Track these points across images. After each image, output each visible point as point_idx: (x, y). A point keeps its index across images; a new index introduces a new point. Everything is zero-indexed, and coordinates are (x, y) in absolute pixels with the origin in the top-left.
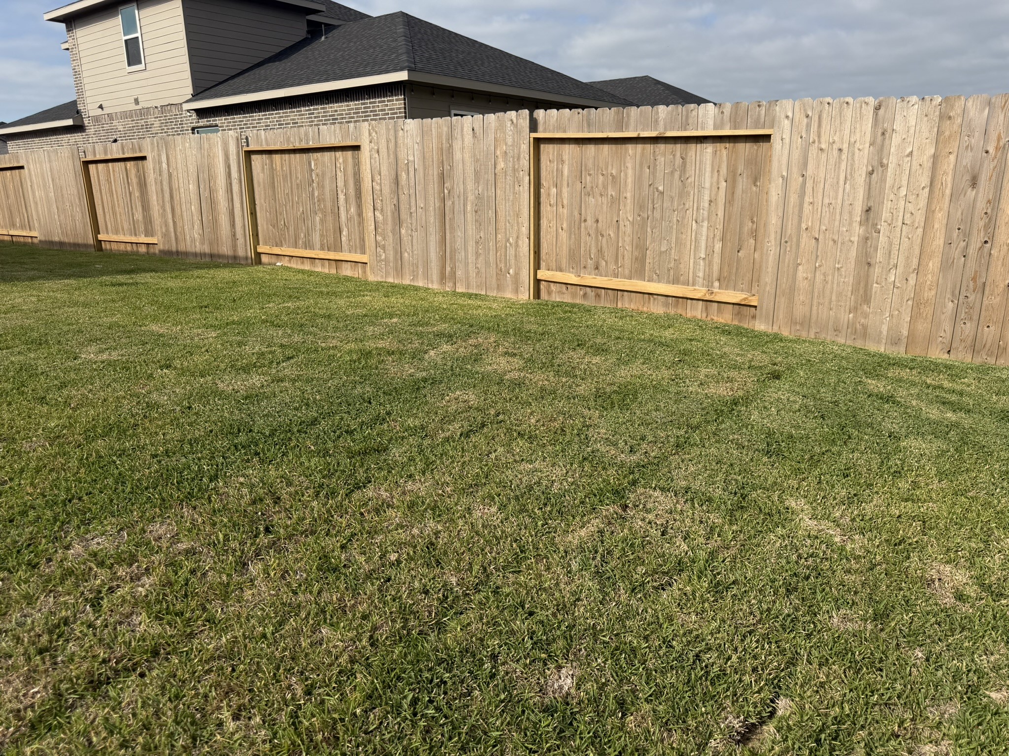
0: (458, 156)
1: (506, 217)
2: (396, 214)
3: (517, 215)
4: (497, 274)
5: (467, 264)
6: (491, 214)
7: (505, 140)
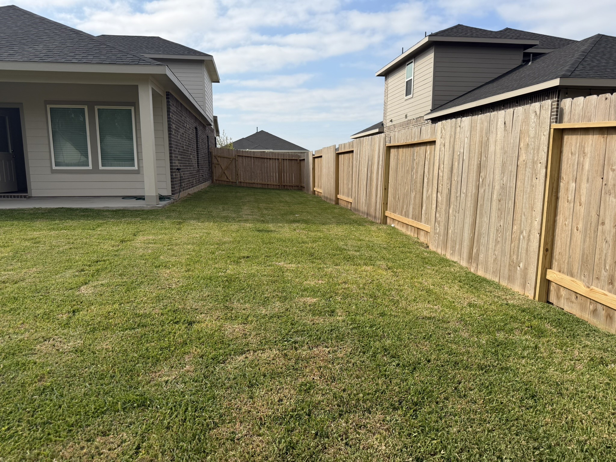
0: (492, 149)
1: (522, 209)
2: (449, 196)
3: (532, 208)
4: (510, 265)
5: (487, 249)
6: (511, 205)
7: (528, 132)
